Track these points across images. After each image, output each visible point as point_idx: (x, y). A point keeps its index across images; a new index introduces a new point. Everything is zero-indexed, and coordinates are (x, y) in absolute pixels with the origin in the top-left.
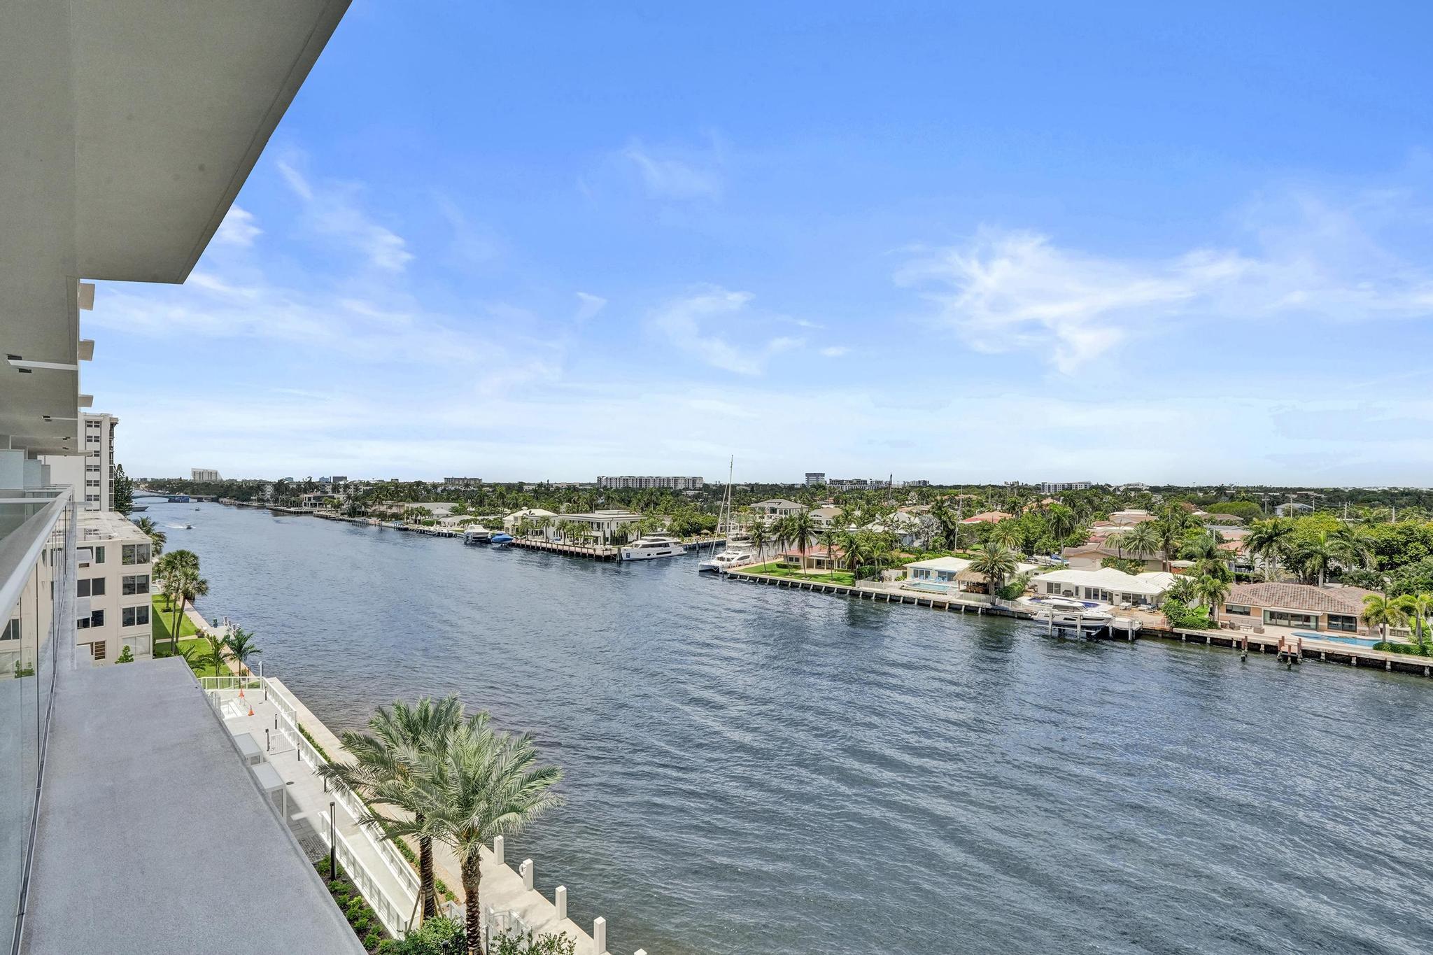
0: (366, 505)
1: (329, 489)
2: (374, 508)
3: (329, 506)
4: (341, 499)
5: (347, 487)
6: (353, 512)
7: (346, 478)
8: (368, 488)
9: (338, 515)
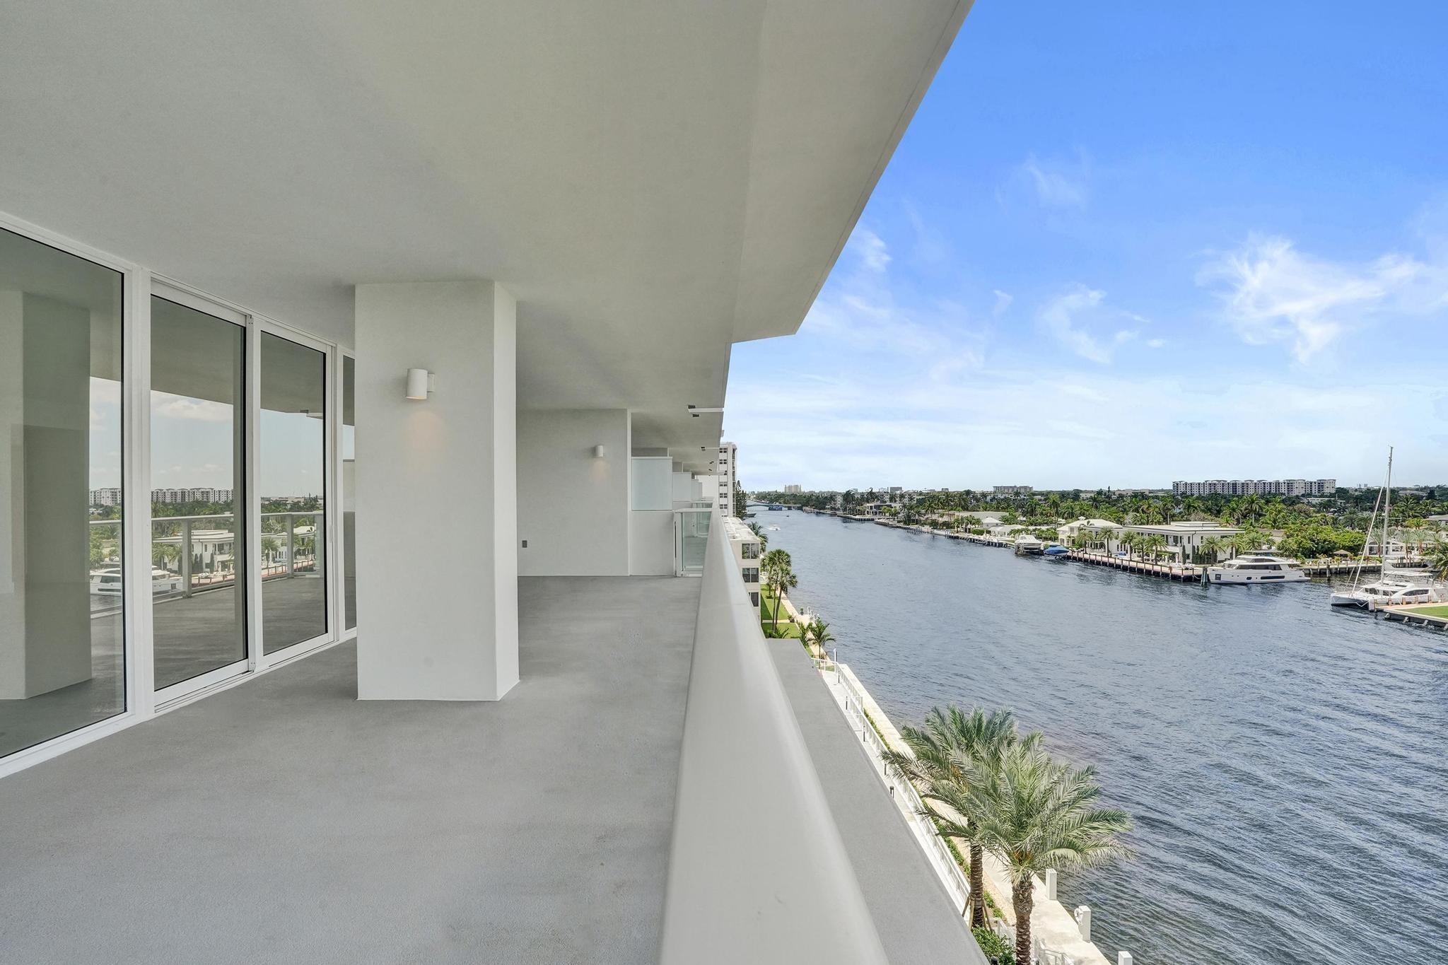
0: (919, 513)
1: (887, 498)
2: (926, 517)
3: (888, 514)
4: (898, 508)
5: (902, 496)
6: (908, 520)
7: (901, 488)
8: (921, 497)
9: (895, 523)
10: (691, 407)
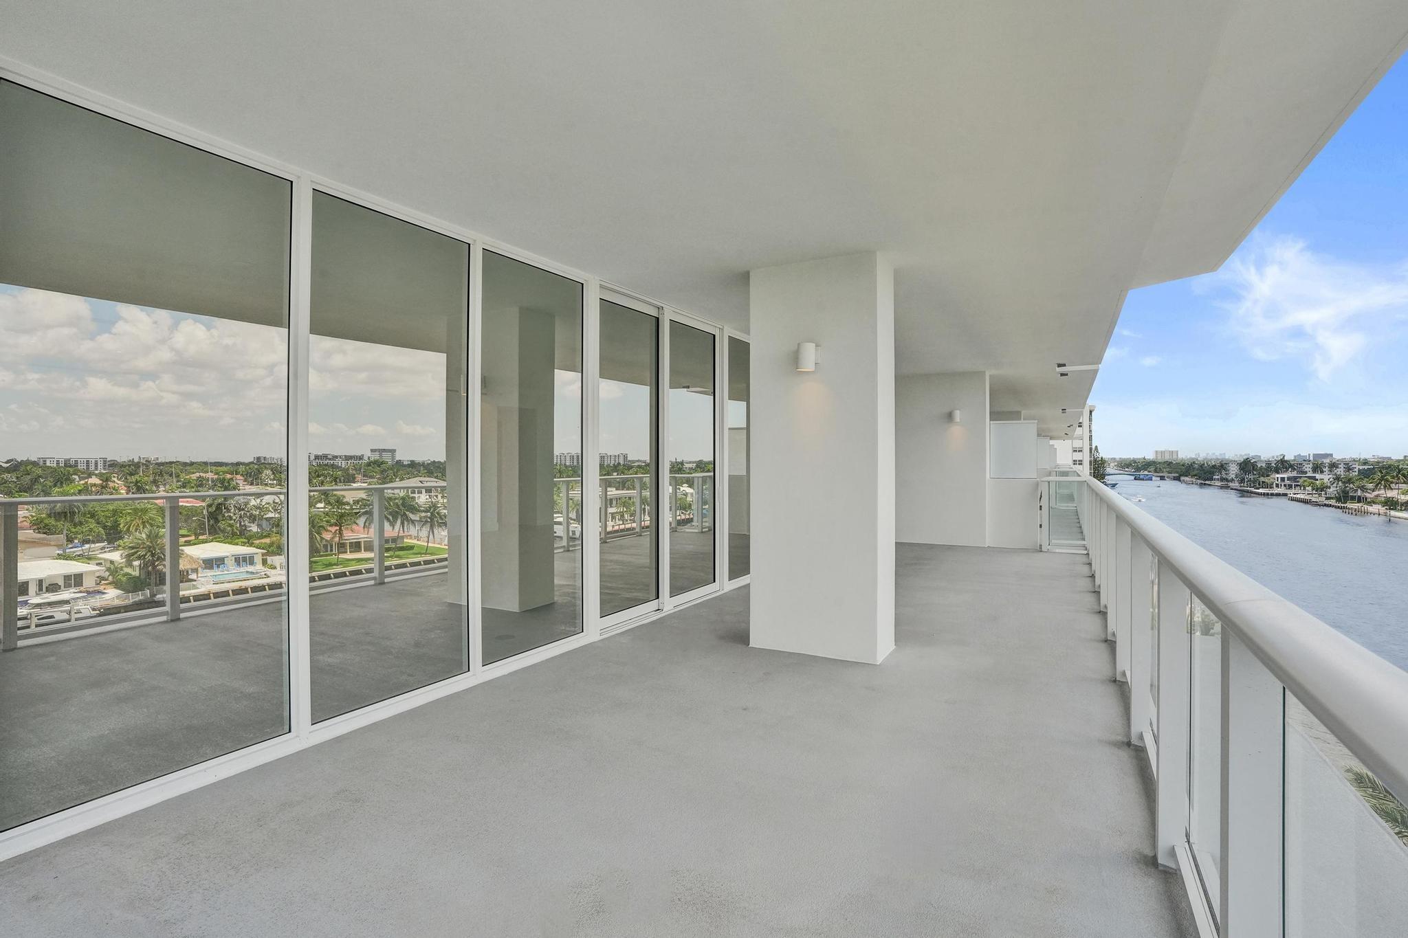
0: (1363, 488)
1: (1308, 468)
2: (1376, 493)
3: (1310, 488)
4: (1326, 480)
5: (1333, 466)
6: (1344, 497)
7: (1331, 455)
8: (1366, 467)
9: (1322, 500)
10: (1060, 365)
